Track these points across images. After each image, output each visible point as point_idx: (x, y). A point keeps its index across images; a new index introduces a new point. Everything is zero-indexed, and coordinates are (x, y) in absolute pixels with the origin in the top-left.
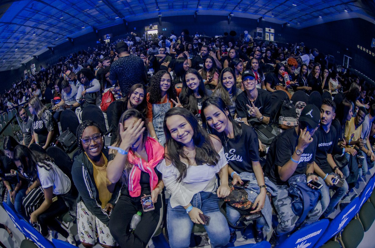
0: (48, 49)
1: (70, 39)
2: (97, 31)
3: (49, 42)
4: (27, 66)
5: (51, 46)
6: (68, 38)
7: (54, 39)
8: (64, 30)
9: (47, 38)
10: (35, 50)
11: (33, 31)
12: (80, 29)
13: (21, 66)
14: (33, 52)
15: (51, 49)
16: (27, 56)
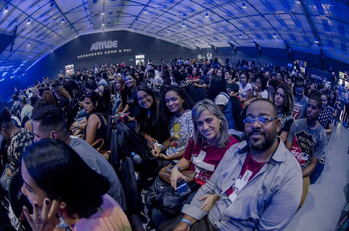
0: (229, 45)
1: (257, 45)
2: (290, 51)
3: (232, 38)
4: (203, 51)
5: (233, 43)
6: (254, 42)
7: (237, 36)
8: (250, 30)
9: (228, 31)
10: (212, 39)
11: (206, 13)
12: (270, 37)
13: (195, 48)
14: (210, 40)
15: (234, 48)
16: (203, 42)
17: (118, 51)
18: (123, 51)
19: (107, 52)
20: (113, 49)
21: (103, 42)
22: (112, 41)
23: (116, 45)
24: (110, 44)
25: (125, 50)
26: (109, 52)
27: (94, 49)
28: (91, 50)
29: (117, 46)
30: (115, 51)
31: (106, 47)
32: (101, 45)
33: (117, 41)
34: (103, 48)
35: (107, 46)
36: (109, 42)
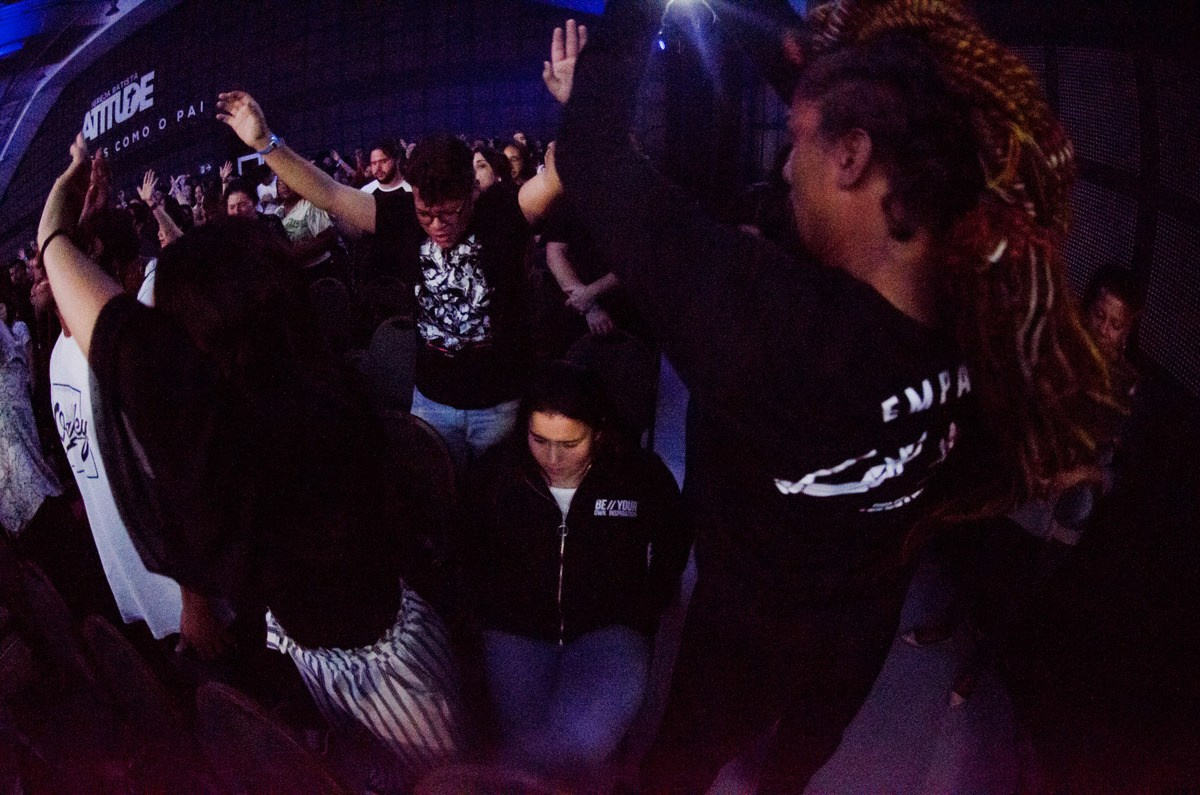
22: (138, 82)
23: (148, 97)
24: (133, 92)
25: (180, 114)
29: (150, 102)
33: (151, 76)
34: (110, 126)
35: (121, 111)
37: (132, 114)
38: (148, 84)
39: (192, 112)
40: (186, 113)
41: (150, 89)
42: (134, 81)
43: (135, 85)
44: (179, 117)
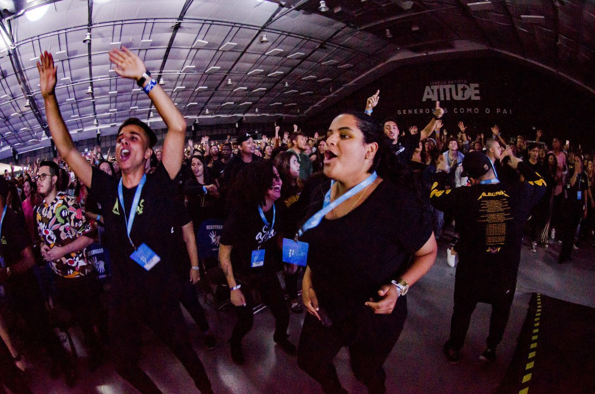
17: (482, 111)
18: (493, 110)
19: (458, 110)
20: (469, 103)
21: (447, 84)
23: (476, 95)
24: (464, 89)
25: (498, 110)
26: (462, 111)
27: (431, 99)
28: (424, 100)
29: (478, 98)
30: (477, 109)
31: (455, 97)
32: (444, 90)
33: (477, 85)
34: (448, 98)
35: (457, 94)
36: (460, 87)
37: (465, 99)
38: (475, 89)
39: (505, 112)
40: (502, 111)
41: (477, 92)
42: (464, 83)
43: (467, 87)
44: (498, 111)
